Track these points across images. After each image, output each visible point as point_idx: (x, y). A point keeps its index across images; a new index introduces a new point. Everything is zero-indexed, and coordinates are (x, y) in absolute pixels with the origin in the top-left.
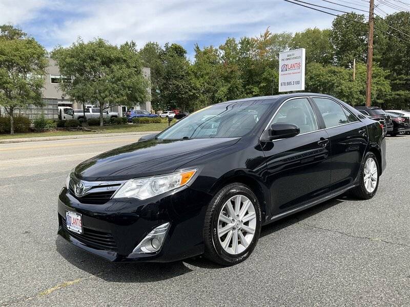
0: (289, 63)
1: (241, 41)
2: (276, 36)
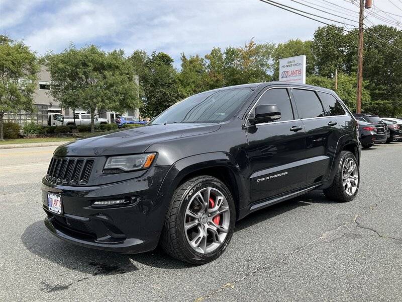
0: (290, 69)
1: (226, 51)
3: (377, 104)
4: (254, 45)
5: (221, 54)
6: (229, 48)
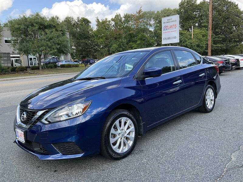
0: (169, 25)
1: (124, 16)
2: (145, 13)
3: (217, 47)
4: (142, 11)
5: (121, 18)
6: (126, 14)
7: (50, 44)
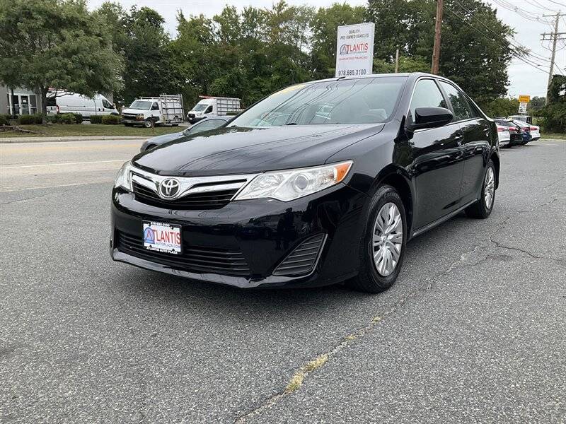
0: (352, 42)
1: (244, 12)
2: (292, 10)
4: (285, 6)
5: (237, 16)
6: (248, 8)
7: (70, 66)
